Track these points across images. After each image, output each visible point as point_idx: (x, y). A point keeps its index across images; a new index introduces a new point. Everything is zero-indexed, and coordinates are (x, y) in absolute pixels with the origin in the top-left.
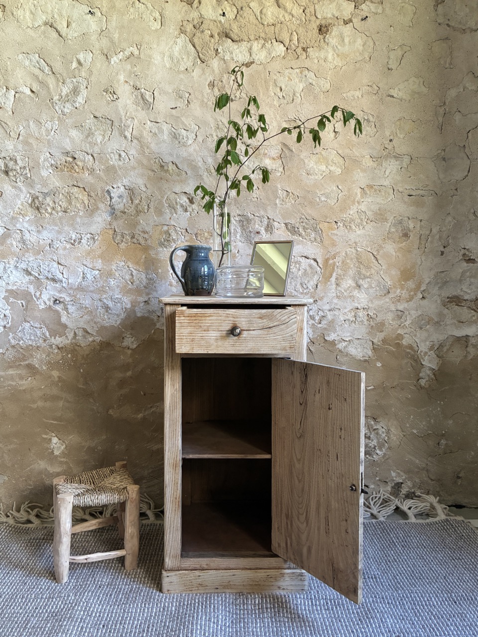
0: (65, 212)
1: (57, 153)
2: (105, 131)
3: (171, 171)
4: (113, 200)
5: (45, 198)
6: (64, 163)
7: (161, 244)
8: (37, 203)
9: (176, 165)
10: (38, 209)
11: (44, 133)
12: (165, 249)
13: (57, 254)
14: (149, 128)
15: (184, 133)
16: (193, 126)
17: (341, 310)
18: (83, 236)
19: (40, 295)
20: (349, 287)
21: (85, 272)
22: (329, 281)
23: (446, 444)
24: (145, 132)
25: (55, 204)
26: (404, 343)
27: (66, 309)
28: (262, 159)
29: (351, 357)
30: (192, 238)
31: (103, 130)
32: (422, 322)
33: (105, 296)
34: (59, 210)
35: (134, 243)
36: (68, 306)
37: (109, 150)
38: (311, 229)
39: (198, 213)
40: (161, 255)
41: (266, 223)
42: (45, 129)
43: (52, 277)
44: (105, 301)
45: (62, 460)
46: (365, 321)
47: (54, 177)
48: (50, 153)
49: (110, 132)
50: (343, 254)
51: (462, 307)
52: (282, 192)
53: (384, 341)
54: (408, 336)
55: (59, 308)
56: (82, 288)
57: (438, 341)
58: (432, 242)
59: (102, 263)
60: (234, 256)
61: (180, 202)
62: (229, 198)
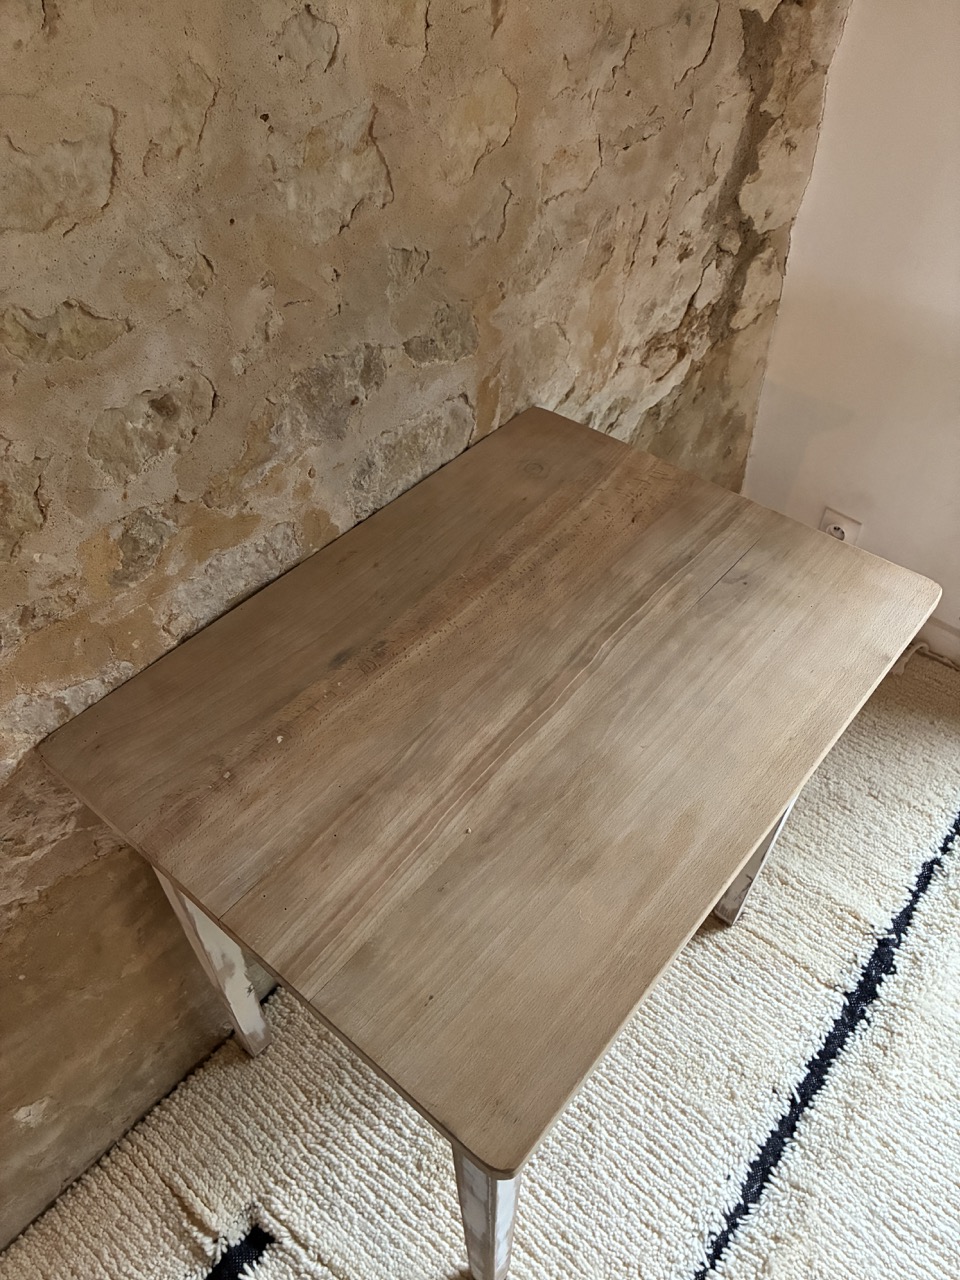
7: (118, 580)
9: (85, 311)
12: (132, 585)
16: (94, 114)
35: (37, 629)
38: (457, 329)
50: (511, 351)
51: (662, 351)
58: (644, 246)
60: (304, 490)
61: (135, 429)
62: (267, 338)
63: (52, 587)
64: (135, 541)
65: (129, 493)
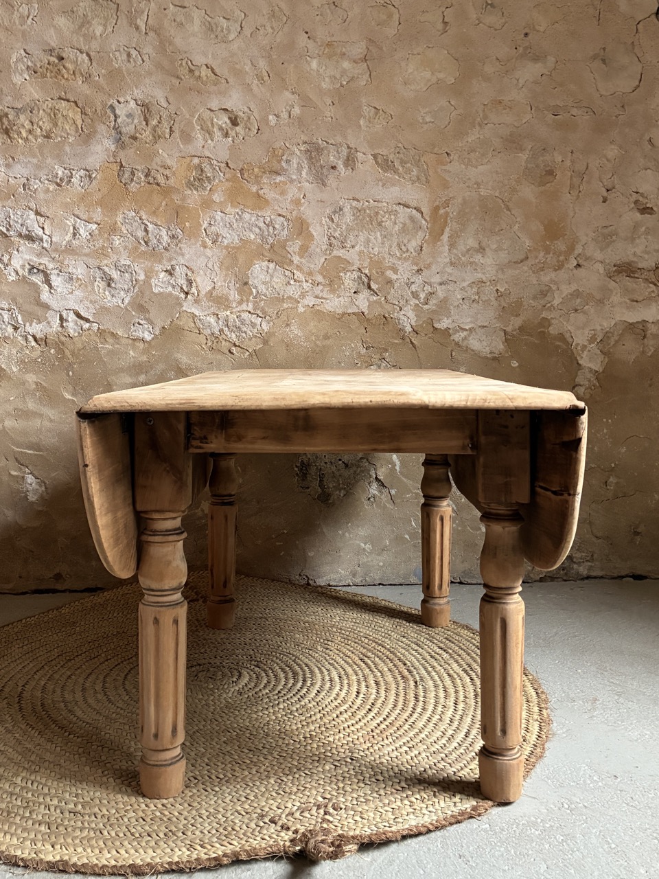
0: (48, 137)
1: (37, 52)
2: (106, 19)
3: (205, 79)
4: (119, 120)
5: (18, 116)
6: (46, 65)
7: (190, 185)
8: (6, 123)
9: (213, 70)
10: (7, 132)
11: (17, 22)
12: (195, 192)
13: (35, 199)
14: (172, 15)
15: (224, 23)
16: (237, 12)
17: (458, 283)
18: (74, 174)
19: (10, 260)
20: (468, 250)
21: (77, 225)
22: (439, 240)
23: (617, 483)
24: (165, 21)
25: (32, 125)
26: (550, 332)
27: (47, 281)
28: (338, 62)
29: (472, 353)
30: (235, 176)
31: (104, 17)
32: (578, 302)
33: (106, 262)
34: (39, 134)
35: (149, 183)
36: (51, 277)
37: (113, 47)
38: (411, 164)
39: (243, 139)
40: (189, 201)
41: (345, 154)
42: (19, 15)
43: (27, 233)
44: (106, 269)
45: (40, 509)
46: (493, 299)
47: (32, 85)
48: (25, 50)
49: (115, 22)
50: (460, 200)
51: (638, 280)
52: (368, 110)
53: (521, 329)
54: (557, 322)
55: (37, 279)
56: (72, 250)
57: (602, 329)
58: (589, 182)
59: (102, 212)
60: (297, 203)
61: (217, 124)
62: (290, 117)
63: (161, 167)
64: (202, 171)
65: (206, 147)
